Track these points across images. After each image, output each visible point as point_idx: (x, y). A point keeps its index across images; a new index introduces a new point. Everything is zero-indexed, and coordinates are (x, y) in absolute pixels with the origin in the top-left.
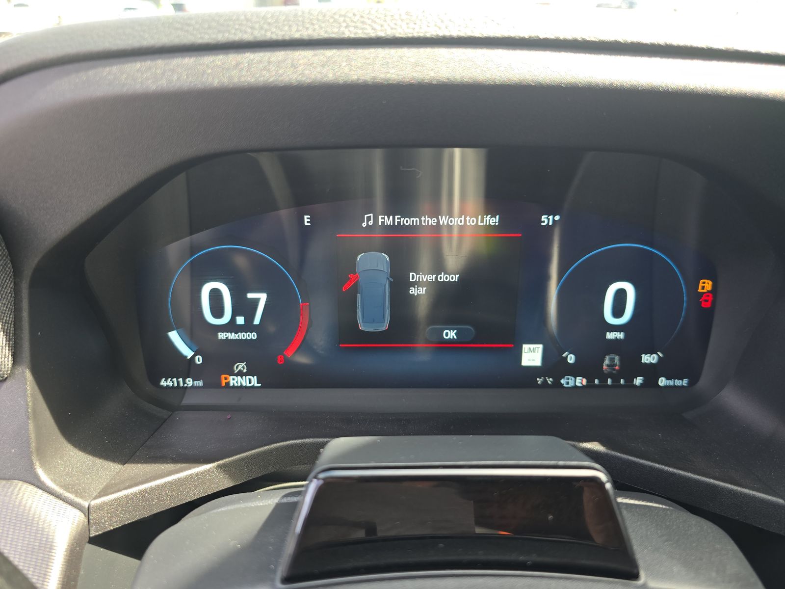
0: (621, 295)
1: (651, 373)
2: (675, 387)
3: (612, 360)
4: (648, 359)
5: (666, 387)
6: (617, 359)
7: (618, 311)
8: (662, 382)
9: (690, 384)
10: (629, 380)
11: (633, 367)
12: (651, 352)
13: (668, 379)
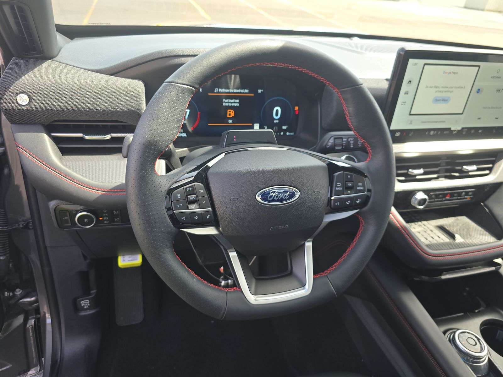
0: (277, 111)
1: (285, 131)
2: (290, 135)
3: (276, 128)
4: (284, 127)
5: (289, 135)
6: (277, 128)
7: (277, 115)
8: (288, 134)
9: (294, 134)
10: (280, 133)
11: (281, 130)
12: (285, 125)
13: (289, 132)
